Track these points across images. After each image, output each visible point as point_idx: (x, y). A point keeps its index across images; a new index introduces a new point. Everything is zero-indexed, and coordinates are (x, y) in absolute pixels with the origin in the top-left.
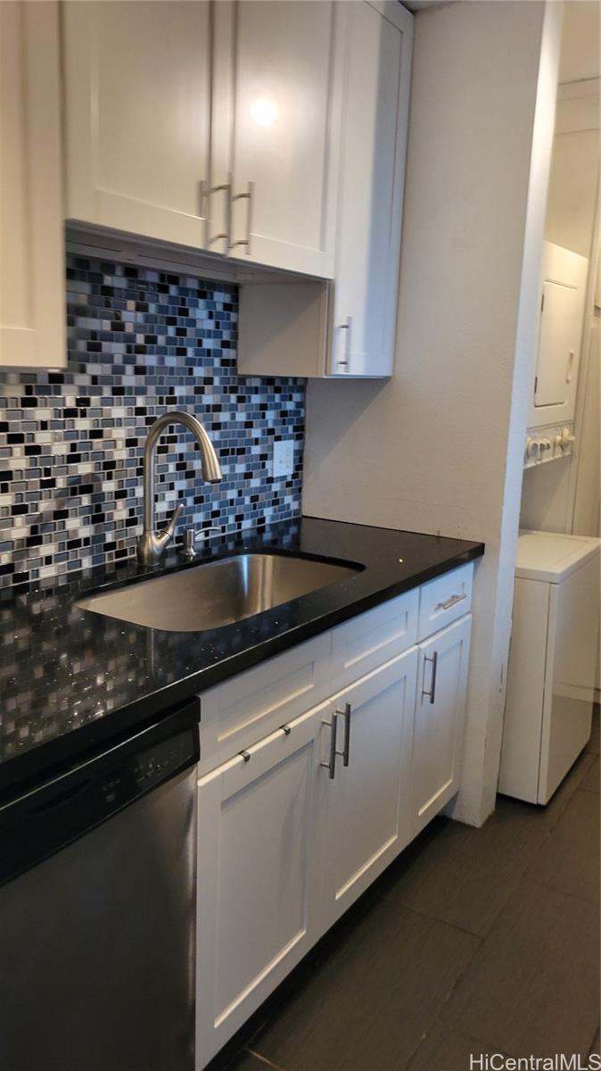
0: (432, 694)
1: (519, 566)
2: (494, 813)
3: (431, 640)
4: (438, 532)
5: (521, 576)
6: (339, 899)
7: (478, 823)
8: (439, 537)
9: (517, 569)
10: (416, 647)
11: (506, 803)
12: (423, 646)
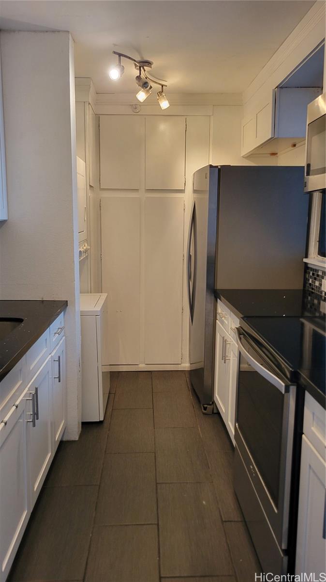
0: (59, 377)
1: (81, 310)
2: (82, 431)
3: (55, 351)
4: (43, 298)
5: (83, 314)
6: (36, 490)
7: (77, 438)
8: (43, 301)
9: (81, 311)
10: (50, 355)
11: (86, 425)
12: (53, 354)
